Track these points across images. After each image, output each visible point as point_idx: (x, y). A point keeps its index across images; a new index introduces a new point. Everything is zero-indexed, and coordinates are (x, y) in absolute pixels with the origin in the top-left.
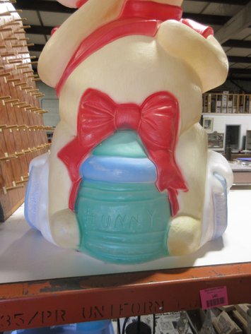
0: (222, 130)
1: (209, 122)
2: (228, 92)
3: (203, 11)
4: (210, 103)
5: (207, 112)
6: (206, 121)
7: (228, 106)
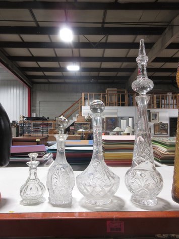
0: (166, 121)
1: (156, 115)
2: (171, 93)
4: (155, 102)
5: (154, 108)
6: (153, 114)
7: (170, 103)
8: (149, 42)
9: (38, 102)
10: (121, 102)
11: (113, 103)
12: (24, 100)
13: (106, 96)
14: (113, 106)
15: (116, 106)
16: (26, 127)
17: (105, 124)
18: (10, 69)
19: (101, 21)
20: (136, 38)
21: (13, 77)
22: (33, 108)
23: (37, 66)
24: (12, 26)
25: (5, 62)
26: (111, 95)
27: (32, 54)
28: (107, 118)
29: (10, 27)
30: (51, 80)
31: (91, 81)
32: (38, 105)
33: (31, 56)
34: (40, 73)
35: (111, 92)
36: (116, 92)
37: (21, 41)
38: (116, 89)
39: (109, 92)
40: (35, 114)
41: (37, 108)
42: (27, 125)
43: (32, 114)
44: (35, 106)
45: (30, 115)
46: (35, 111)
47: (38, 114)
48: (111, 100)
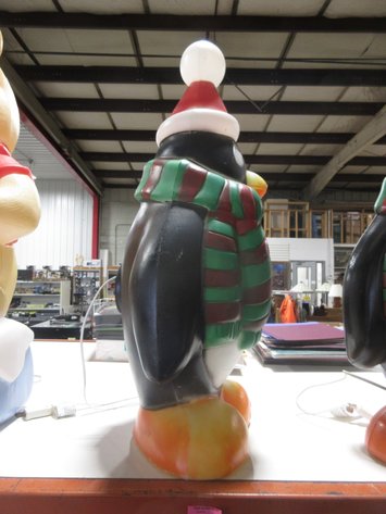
3: (340, 97)
8: (372, 101)
9: (113, 227)
10: (296, 230)
11: (279, 232)
12: (85, 223)
13: (265, 215)
14: (279, 236)
15: (285, 236)
18: (65, 157)
19: (278, 55)
20: (344, 91)
21: (70, 173)
22: (102, 239)
23: (119, 150)
24: (85, 65)
25: (58, 142)
26: (276, 214)
27: (113, 125)
29: (82, 67)
32: (112, 232)
33: (111, 128)
34: (122, 166)
35: (275, 207)
36: (286, 208)
37: (96, 96)
38: (286, 201)
39: (271, 207)
40: (106, 252)
41: (112, 239)
42: (91, 275)
43: (101, 251)
44: (108, 236)
45: (96, 255)
46: (106, 245)
47: (113, 252)
48: (276, 225)
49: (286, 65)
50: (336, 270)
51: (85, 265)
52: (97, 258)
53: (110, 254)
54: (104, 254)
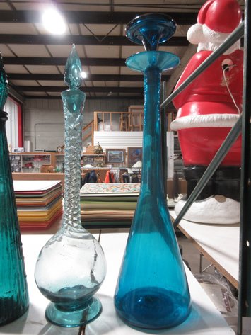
9: (33, 125)
11: (139, 127)
12: (13, 122)
13: (129, 116)
14: (138, 131)
16: (16, 160)
17: (127, 156)
19: (108, 2)
22: (26, 134)
23: (26, 72)
26: (136, 115)
27: (14, 53)
28: (129, 149)
30: (51, 93)
31: (109, 95)
32: (32, 129)
33: (13, 56)
34: (32, 83)
35: (136, 111)
38: (142, 106)
39: (133, 111)
40: (29, 142)
41: (32, 134)
42: (18, 158)
43: (25, 142)
44: (29, 131)
45: (22, 144)
46: (28, 138)
47: (34, 142)
48: (136, 123)
49: (117, 9)
50: (175, 152)
51: (13, 152)
52: (22, 147)
53: (31, 144)
54: (28, 144)
